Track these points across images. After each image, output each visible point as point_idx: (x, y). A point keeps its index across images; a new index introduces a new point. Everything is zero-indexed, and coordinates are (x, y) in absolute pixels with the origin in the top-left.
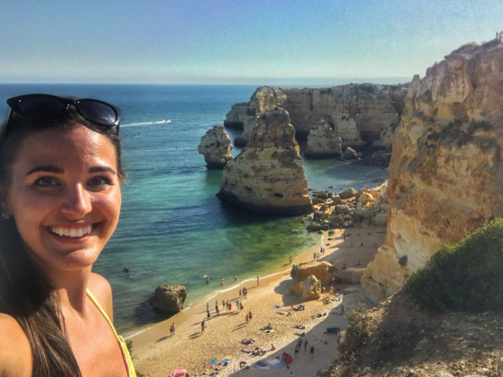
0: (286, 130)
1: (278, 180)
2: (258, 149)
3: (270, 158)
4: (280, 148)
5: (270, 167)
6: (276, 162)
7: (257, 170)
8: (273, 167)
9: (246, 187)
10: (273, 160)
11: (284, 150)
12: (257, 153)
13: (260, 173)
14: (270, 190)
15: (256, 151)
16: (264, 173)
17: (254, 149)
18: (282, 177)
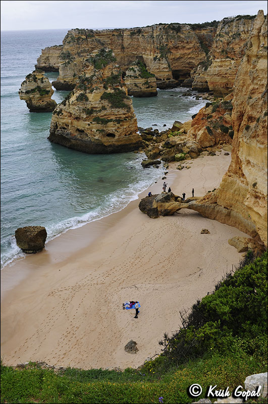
0: (114, 71)
1: (111, 120)
3: (100, 99)
4: (109, 89)
5: (100, 108)
6: (106, 103)
7: (89, 112)
8: (104, 108)
9: (78, 130)
10: (103, 101)
11: (113, 91)
12: (87, 95)
13: (91, 115)
14: (103, 130)
16: (95, 114)
17: (83, 91)
18: (113, 117)
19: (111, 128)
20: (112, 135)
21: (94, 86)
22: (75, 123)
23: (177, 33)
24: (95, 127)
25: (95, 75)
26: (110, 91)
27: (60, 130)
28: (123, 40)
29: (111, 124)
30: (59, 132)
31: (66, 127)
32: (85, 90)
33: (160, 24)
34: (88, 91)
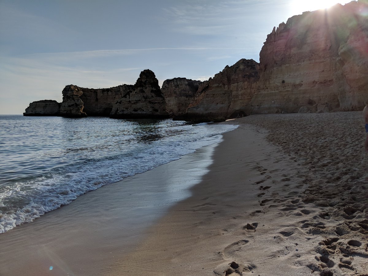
1: (156, 103)
2: (144, 88)
3: (150, 92)
4: (154, 88)
6: (153, 94)
7: (146, 98)
8: (152, 96)
10: (152, 94)
11: (155, 89)
12: (144, 90)
13: (147, 100)
14: (153, 107)
15: (143, 89)
16: (149, 100)
19: (157, 106)
20: (156, 110)
21: (147, 86)
22: (133, 105)
27: (120, 112)
28: (97, 95)
31: (125, 109)
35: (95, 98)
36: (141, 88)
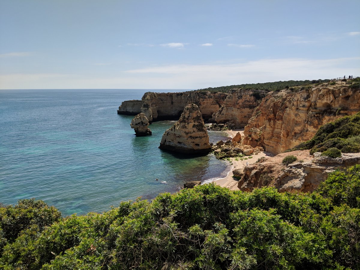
0: (198, 114)
1: (196, 138)
3: (192, 127)
5: (192, 132)
7: (187, 133)
8: (194, 131)
9: (179, 142)
10: (194, 129)
11: (198, 123)
12: (186, 125)
13: (188, 135)
14: (194, 142)
16: (190, 135)
17: (184, 123)
18: (198, 136)
19: (197, 141)
20: (197, 145)
21: (190, 121)
22: (177, 139)
23: (204, 95)
24: (190, 140)
25: (190, 116)
26: (196, 124)
27: (167, 143)
28: (172, 98)
29: (198, 139)
30: (167, 144)
31: (171, 141)
32: (185, 123)
33: (195, 91)
34: (186, 123)
35: (171, 102)
36: (184, 124)
